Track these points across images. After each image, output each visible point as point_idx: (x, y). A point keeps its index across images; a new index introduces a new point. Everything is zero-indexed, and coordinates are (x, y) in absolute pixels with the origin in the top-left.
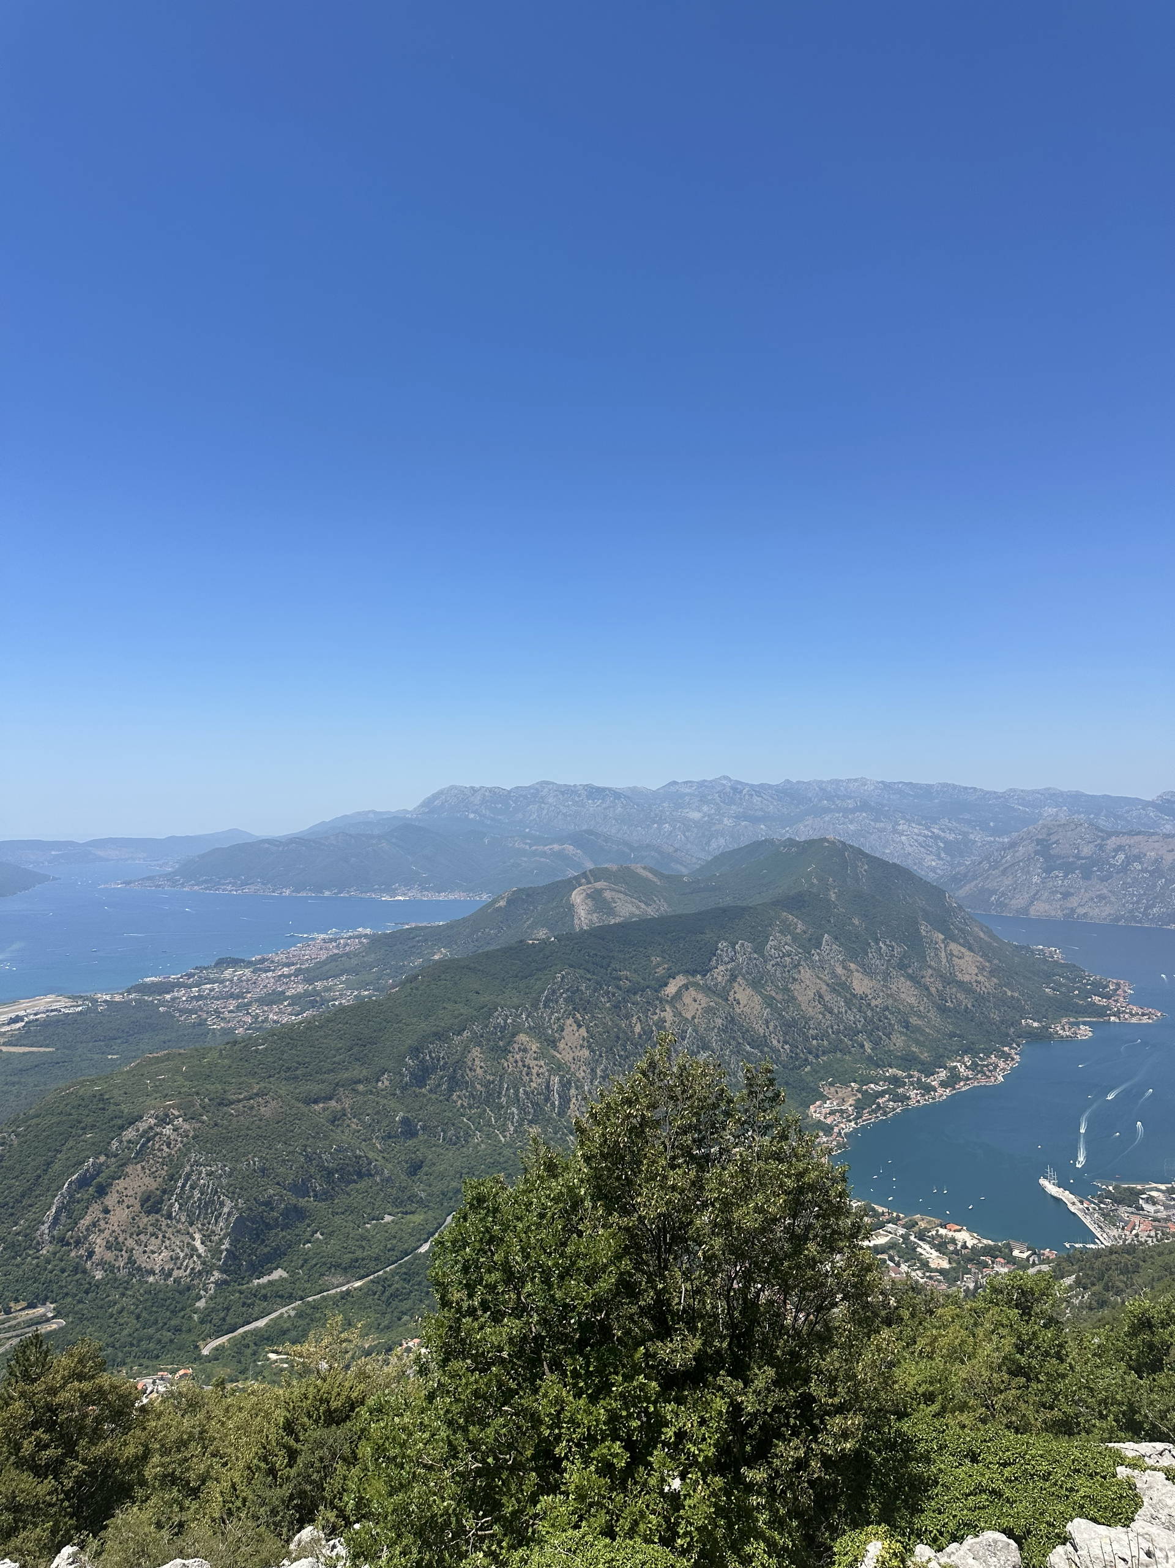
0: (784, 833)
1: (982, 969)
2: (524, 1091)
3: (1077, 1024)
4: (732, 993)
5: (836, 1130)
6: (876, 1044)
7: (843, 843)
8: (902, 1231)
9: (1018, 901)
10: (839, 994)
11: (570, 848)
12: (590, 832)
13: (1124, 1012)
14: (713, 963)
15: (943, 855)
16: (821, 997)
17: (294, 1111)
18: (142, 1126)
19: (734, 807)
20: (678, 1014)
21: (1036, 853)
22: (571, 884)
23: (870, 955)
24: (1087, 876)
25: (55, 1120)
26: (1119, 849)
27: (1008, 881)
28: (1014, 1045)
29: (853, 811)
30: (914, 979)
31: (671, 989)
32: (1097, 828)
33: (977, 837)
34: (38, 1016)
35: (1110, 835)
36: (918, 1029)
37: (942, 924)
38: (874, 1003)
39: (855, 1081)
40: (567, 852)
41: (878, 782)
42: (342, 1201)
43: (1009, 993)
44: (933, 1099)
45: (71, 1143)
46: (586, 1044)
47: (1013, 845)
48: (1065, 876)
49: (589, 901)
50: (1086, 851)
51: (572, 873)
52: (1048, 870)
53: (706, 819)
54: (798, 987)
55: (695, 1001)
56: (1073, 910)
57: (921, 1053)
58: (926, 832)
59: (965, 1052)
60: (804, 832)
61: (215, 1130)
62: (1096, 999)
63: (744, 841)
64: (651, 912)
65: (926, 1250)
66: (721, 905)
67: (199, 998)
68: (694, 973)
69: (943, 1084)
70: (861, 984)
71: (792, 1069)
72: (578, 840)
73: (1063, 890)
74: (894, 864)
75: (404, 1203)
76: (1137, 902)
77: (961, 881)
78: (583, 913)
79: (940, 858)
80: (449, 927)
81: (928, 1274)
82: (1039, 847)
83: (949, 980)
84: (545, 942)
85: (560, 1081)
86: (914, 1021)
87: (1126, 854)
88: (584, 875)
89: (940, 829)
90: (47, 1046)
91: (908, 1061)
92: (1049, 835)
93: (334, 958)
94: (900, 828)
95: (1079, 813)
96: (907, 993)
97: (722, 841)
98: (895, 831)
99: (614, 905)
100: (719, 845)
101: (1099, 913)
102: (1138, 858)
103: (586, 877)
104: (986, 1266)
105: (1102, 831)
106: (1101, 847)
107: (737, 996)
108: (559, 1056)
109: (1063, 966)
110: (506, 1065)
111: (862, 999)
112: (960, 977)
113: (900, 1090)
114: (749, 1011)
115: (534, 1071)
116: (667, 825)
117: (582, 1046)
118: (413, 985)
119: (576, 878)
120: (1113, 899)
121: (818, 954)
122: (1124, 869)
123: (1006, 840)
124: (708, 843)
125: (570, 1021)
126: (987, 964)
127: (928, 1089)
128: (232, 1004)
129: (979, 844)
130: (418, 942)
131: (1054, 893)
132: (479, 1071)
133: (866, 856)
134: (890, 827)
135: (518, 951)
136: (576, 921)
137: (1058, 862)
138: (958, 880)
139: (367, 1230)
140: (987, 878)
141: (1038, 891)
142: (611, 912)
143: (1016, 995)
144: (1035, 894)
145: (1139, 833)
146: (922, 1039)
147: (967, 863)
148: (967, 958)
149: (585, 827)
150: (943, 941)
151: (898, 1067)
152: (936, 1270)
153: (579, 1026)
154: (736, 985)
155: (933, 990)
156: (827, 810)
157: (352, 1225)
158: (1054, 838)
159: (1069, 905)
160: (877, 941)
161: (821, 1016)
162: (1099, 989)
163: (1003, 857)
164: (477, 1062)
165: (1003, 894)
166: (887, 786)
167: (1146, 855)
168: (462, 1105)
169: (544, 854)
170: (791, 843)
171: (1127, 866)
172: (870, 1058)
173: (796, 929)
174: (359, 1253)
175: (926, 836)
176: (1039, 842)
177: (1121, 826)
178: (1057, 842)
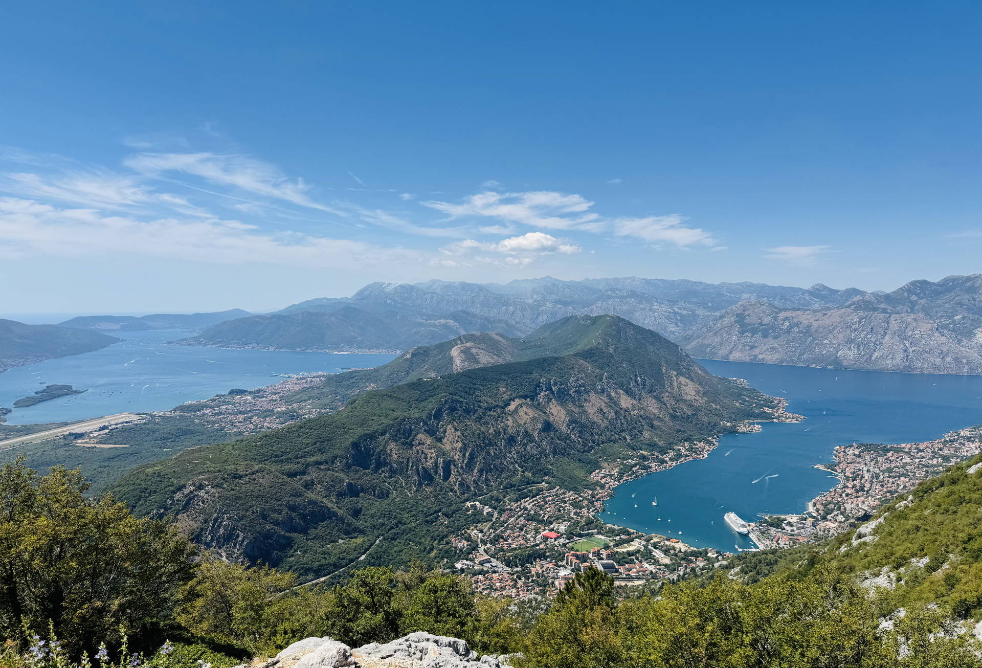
0: (584, 312)
1: (698, 392)
2: (423, 467)
3: (753, 424)
4: (548, 409)
5: (607, 486)
6: (634, 437)
7: (619, 318)
8: (644, 543)
9: (723, 352)
10: (613, 408)
11: (451, 322)
12: (464, 312)
13: (782, 416)
14: (538, 391)
15: (679, 324)
16: (601, 410)
17: (281, 480)
18: (186, 491)
19: (554, 296)
20: (515, 421)
21: (736, 322)
22: (452, 344)
23: (631, 385)
24: (765, 336)
25: (131, 488)
26: (787, 319)
27: (717, 339)
28: (715, 437)
29: (626, 297)
30: (658, 399)
31: (512, 407)
32: (774, 307)
33: (700, 312)
34: (118, 426)
35: (781, 310)
36: (659, 428)
37: (676, 367)
38: (633, 413)
39: (620, 458)
40: (449, 324)
41: (642, 279)
42: (313, 532)
43: (714, 406)
44: (665, 467)
45: (141, 502)
46: (460, 439)
47: (722, 317)
48: (752, 336)
49: (462, 355)
50: (766, 320)
51: (453, 337)
52: (742, 333)
53: (535, 303)
54: (587, 404)
55: (526, 414)
56: (756, 356)
57: (660, 441)
58: (670, 310)
59: (686, 441)
60: (596, 311)
61: (232, 492)
62: (766, 409)
63: (559, 317)
64: (500, 361)
65: (657, 554)
66: (543, 356)
67: (220, 413)
68: (525, 397)
69: (671, 460)
70: (625, 402)
71: (583, 452)
72: (455, 317)
73: (750, 344)
74: (649, 330)
75: (351, 532)
76: (795, 351)
77: (689, 339)
78: (458, 362)
79: (677, 326)
80: (376, 370)
81: (658, 567)
82: (737, 319)
83: (679, 399)
84: (435, 380)
85: (444, 462)
86: (656, 423)
87: (790, 322)
88: (460, 338)
89: (679, 308)
90: (125, 444)
91: (652, 446)
92: (744, 311)
93: (304, 390)
94: (654, 307)
95: (763, 297)
96: (652, 406)
97: (545, 317)
98: (651, 310)
99: (478, 357)
100: (544, 319)
101: (771, 358)
102: (797, 325)
103: (461, 340)
104: (692, 562)
105: (776, 308)
106: (775, 318)
107: (551, 411)
108: (443, 446)
109: (747, 390)
110: (411, 452)
111: (626, 411)
112: (685, 397)
113: (646, 463)
114: (558, 419)
115: (429, 456)
116: (511, 307)
117: (457, 441)
118: (353, 405)
119: (454, 340)
120: (780, 350)
121: (601, 385)
122: (788, 331)
123: (718, 314)
124: (537, 317)
125: (450, 426)
126: (702, 389)
127: (663, 462)
128: (241, 417)
129: (702, 317)
130: (356, 379)
131: (745, 346)
132: (395, 456)
133: (633, 325)
134: (648, 308)
135: (417, 385)
136: (454, 367)
137: (749, 327)
138: (688, 339)
139: (328, 548)
140: (705, 337)
141: (735, 345)
142: (476, 361)
143: (718, 407)
144: (733, 347)
145: (798, 310)
146: (660, 433)
147: (694, 329)
148: (689, 386)
149: (460, 308)
150: (676, 376)
151: (646, 450)
152: (663, 565)
153: (456, 430)
154: (550, 404)
155: (669, 405)
156: (609, 297)
157: (319, 545)
158: (747, 313)
159: (754, 353)
160: (636, 376)
161: (601, 421)
162: (769, 403)
163: (715, 325)
164: (394, 451)
165: (714, 347)
166: (648, 282)
167: (801, 323)
168: (385, 476)
169: (434, 326)
170: (587, 317)
171: (790, 329)
172: (629, 445)
173: (588, 370)
174: (323, 561)
175: (670, 313)
176: (738, 315)
177: (788, 304)
178: (749, 315)
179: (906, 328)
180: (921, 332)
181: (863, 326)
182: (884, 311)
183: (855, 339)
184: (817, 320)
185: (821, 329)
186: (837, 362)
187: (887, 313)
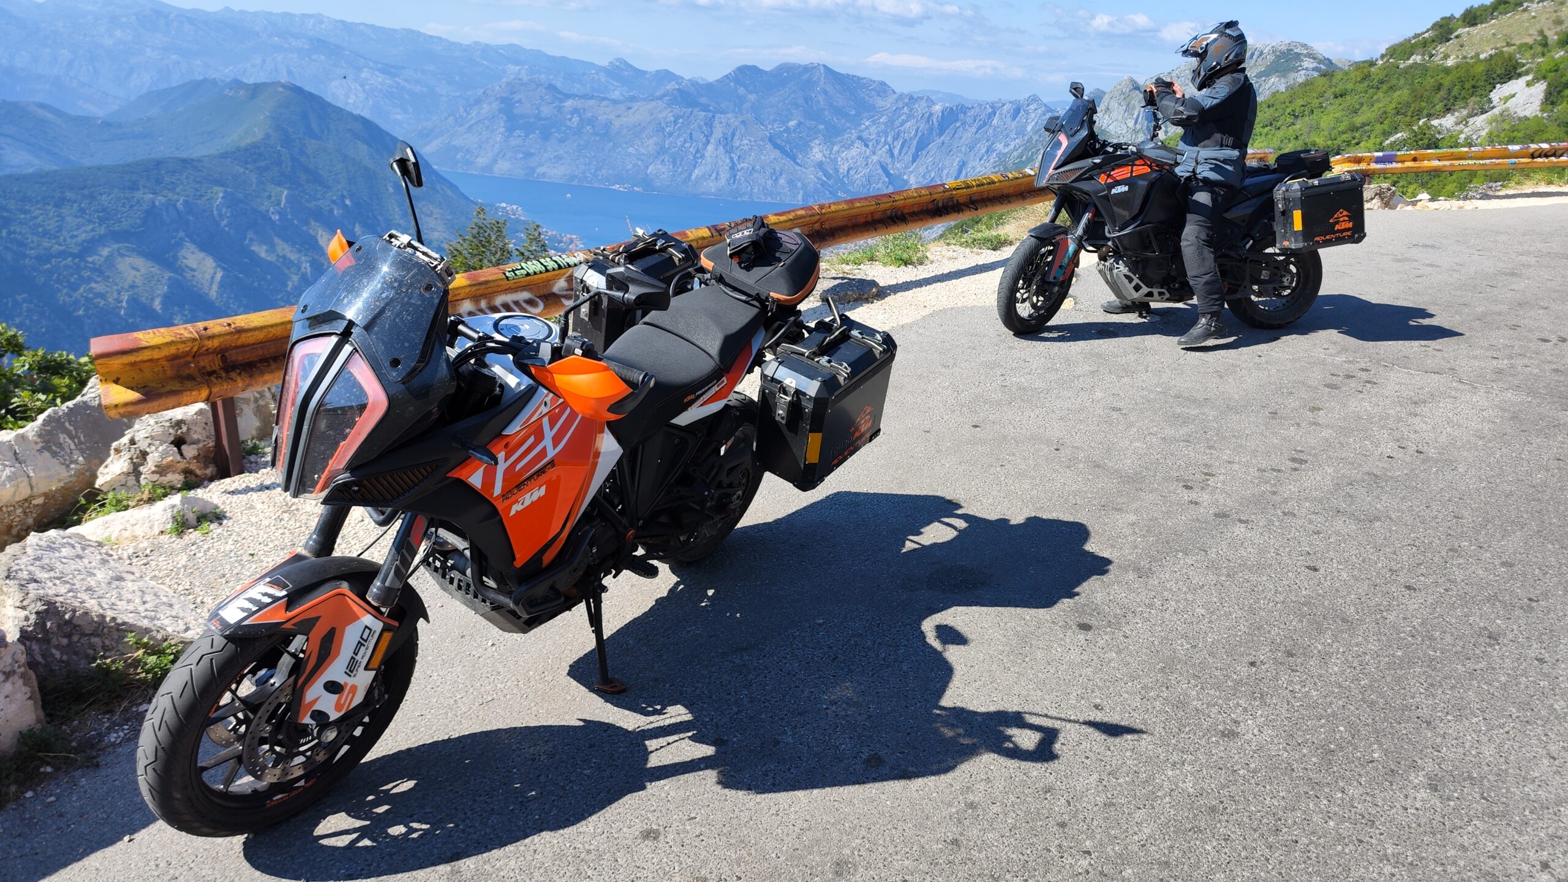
0: (229, 72)
4: (179, 258)
7: (299, 88)
9: (482, 161)
15: (409, 108)
19: (158, 35)
21: (501, 111)
24: (546, 136)
26: (575, 111)
27: (473, 139)
29: (309, 51)
32: (556, 90)
33: (442, 89)
35: (568, 96)
47: (478, 101)
48: (527, 136)
50: (547, 111)
52: (510, 130)
53: (120, 47)
55: (134, 268)
56: (532, 169)
58: (391, 82)
60: (253, 72)
63: (177, 80)
66: (154, 156)
73: (524, 149)
74: (357, 115)
76: (589, 163)
77: (429, 137)
79: (406, 111)
82: (502, 105)
87: (580, 117)
89: (406, 80)
92: (512, 93)
94: (363, 75)
95: (539, 72)
97: (147, 77)
98: (357, 78)
100: (143, 81)
101: (556, 172)
102: (592, 121)
105: (560, 92)
106: (560, 109)
107: (185, 261)
114: (201, 275)
116: (64, 51)
120: (569, 160)
121: (278, 211)
122: (579, 131)
123: (472, 97)
124: (128, 79)
129: (446, 98)
131: (515, 152)
133: (329, 105)
137: (520, 121)
138: (424, 135)
140: (453, 134)
141: (501, 150)
144: (499, 153)
145: (592, 97)
147: (434, 118)
154: (182, 247)
156: (276, 48)
158: (517, 97)
159: (530, 164)
160: (343, 197)
163: (468, 114)
165: (468, 151)
167: (597, 119)
170: (237, 84)
171: (581, 128)
173: (250, 183)
175: (390, 86)
176: (503, 100)
177: (577, 89)
178: (519, 101)
179: (733, 135)
180: (750, 141)
181: (680, 128)
182: (705, 108)
183: (669, 148)
184: (618, 116)
185: (624, 131)
186: (647, 182)
187: (709, 111)
